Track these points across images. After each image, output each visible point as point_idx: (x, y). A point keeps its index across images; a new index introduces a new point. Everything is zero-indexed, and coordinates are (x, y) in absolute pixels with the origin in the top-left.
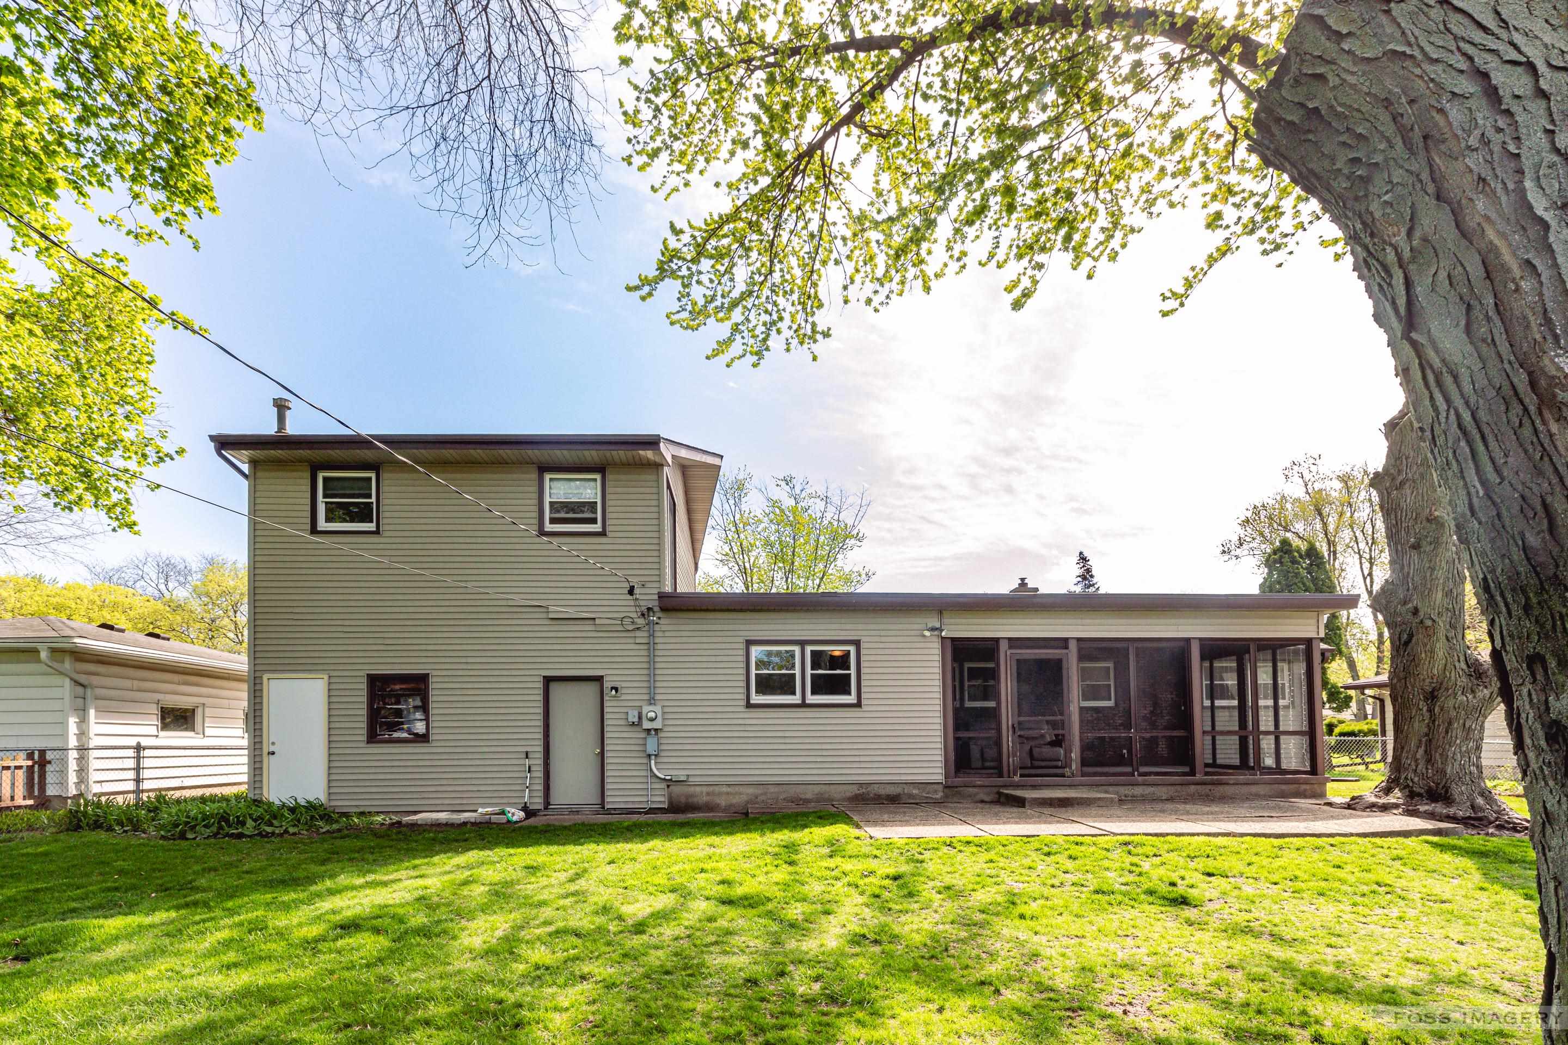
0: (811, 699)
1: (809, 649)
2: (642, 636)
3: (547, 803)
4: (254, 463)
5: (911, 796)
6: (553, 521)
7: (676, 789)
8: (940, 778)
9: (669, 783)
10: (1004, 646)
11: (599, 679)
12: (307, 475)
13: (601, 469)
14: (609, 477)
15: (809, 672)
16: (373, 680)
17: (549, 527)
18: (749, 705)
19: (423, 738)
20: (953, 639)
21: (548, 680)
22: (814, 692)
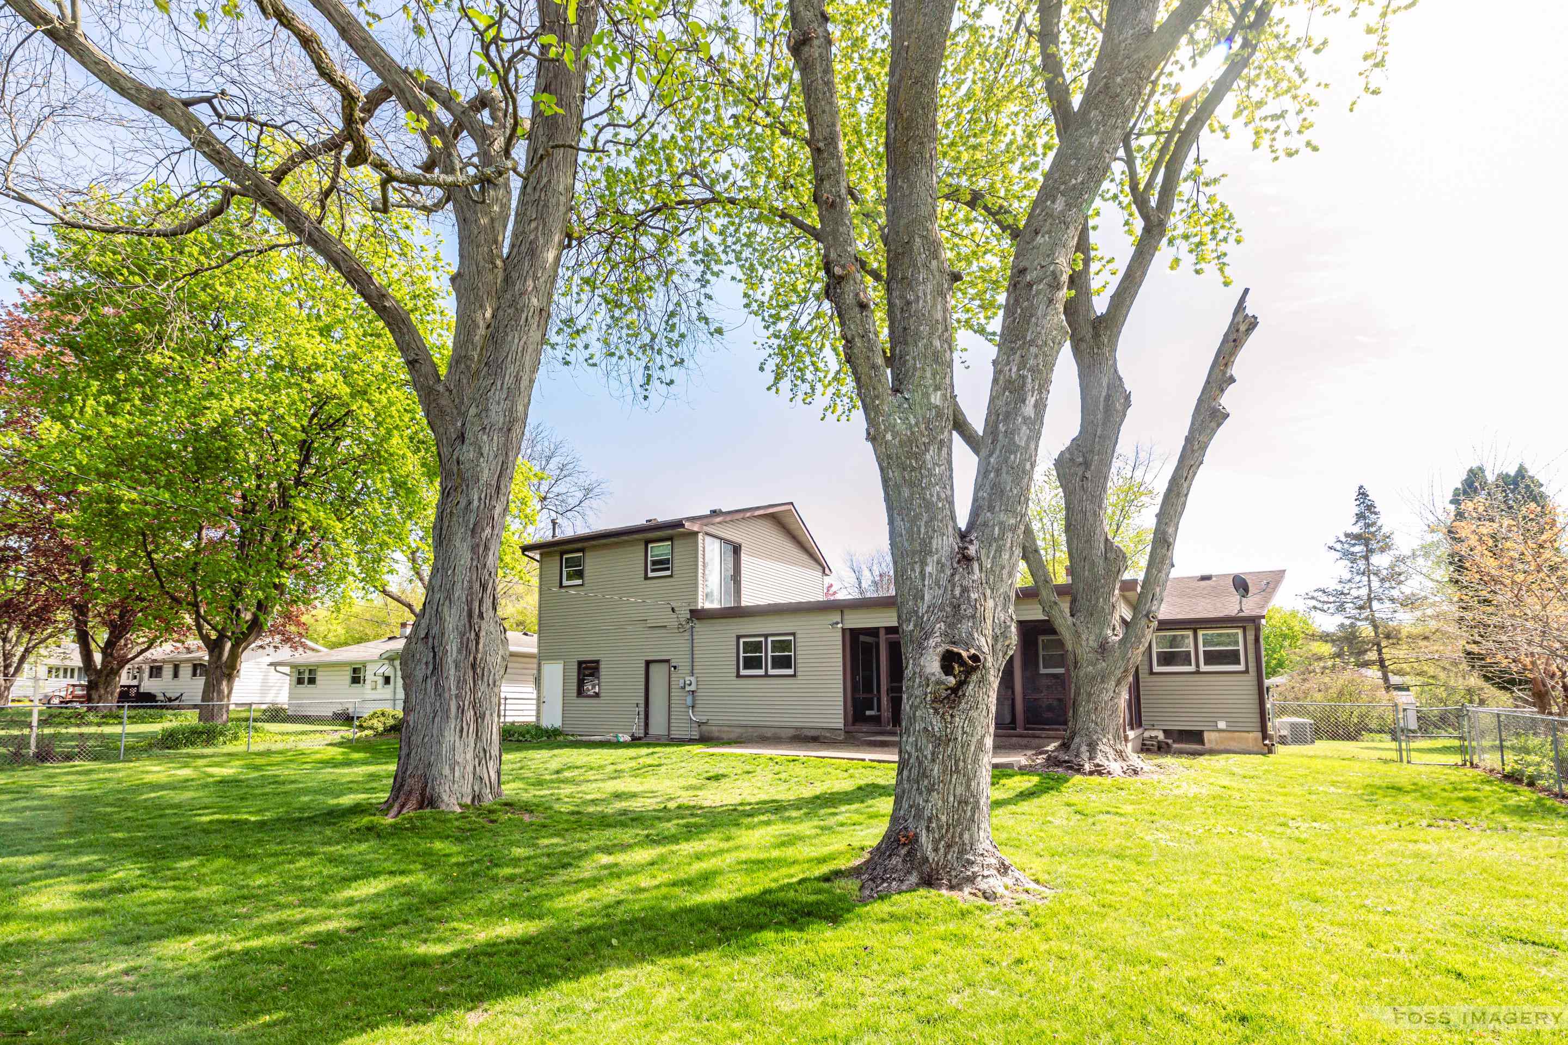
0: (771, 672)
1: (770, 639)
2: (687, 635)
3: (646, 733)
4: (541, 554)
5: (825, 737)
6: (653, 571)
7: (704, 728)
8: (841, 726)
9: (700, 724)
10: (882, 633)
11: (668, 661)
12: (558, 558)
13: (670, 539)
14: (676, 542)
15: (770, 654)
16: (580, 663)
17: (650, 574)
18: (738, 676)
19: (597, 695)
20: (851, 630)
21: (648, 663)
22: (773, 668)
